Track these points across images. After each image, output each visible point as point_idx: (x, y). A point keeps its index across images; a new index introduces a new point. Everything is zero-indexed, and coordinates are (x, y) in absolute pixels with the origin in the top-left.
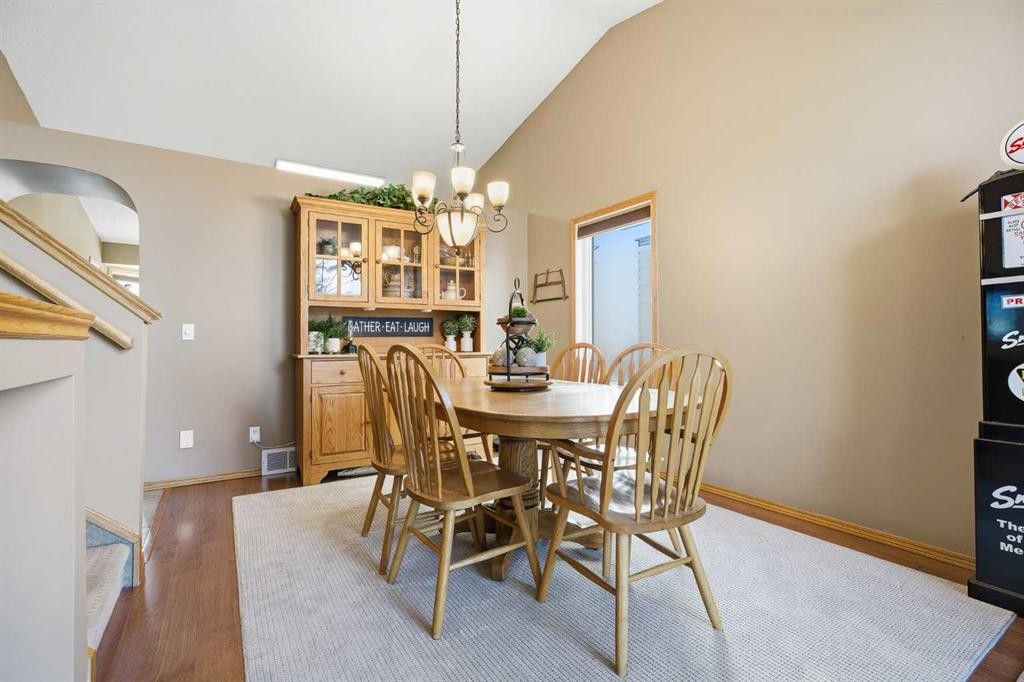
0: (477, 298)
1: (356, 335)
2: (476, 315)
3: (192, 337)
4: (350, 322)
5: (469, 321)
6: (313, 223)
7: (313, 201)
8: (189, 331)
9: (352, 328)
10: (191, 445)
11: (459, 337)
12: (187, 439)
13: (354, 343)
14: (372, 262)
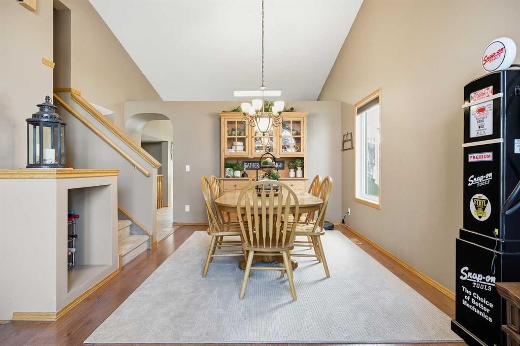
0: (302, 150)
1: (248, 169)
2: (302, 159)
3: (189, 171)
4: (245, 164)
5: (299, 162)
6: (226, 123)
7: (226, 114)
8: (188, 168)
9: (246, 166)
10: (189, 211)
11: (296, 169)
12: (187, 208)
13: (247, 173)
14: (250, 137)
